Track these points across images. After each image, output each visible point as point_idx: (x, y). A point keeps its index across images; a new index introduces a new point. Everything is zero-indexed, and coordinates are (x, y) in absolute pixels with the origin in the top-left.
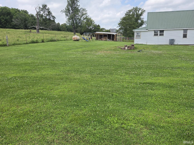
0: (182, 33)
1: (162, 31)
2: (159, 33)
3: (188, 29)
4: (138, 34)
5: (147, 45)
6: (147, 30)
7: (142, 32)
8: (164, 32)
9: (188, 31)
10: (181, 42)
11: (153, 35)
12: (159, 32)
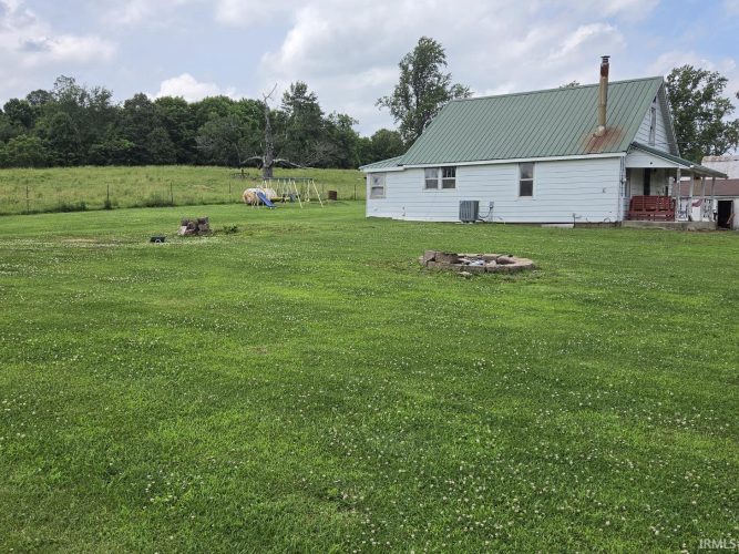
0: (514, 176)
1: (450, 171)
2: (440, 178)
3: (534, 162)
4: (376, 181)
5: (403, 221)
6: (401, 168)
7: (388, 176)
8: (457, 172)
9: (537, 169)
10: (512, 214)
11: (423, 183)
12: (440, 173)
